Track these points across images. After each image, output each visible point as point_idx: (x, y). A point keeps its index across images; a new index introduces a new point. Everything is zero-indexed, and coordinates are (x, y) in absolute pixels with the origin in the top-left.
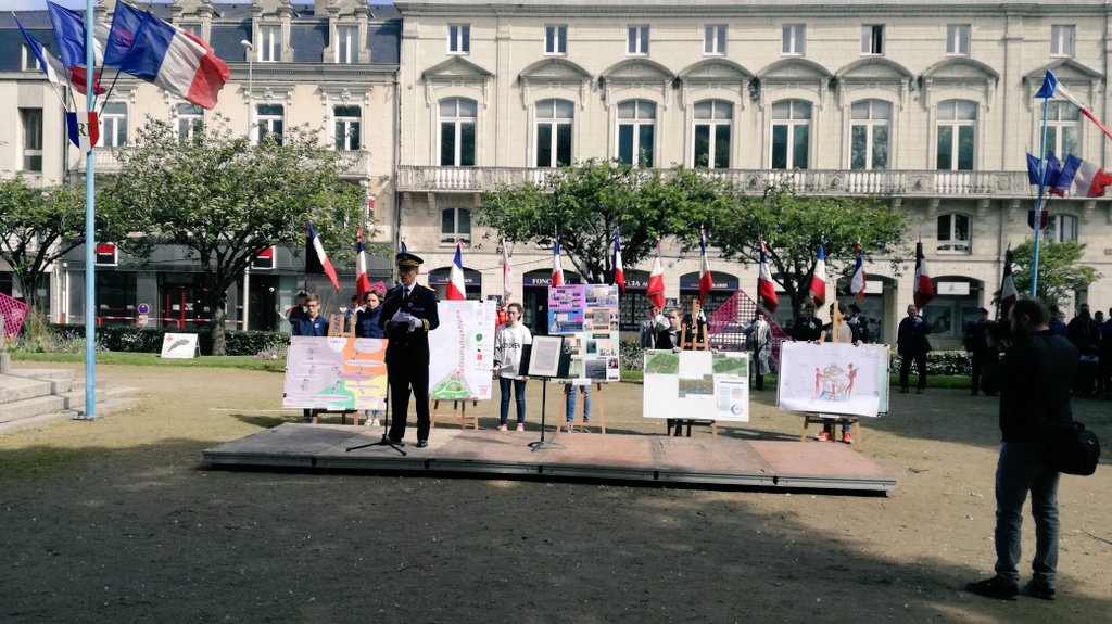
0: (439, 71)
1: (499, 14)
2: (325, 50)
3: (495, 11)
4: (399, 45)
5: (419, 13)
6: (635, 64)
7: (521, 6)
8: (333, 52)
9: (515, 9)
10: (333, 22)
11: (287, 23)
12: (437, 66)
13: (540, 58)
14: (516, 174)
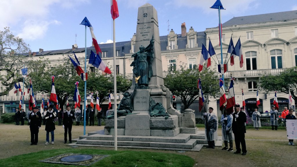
0: (217, 47)
1: (233, 31)
2: (186, 45)
3: (232, 30)
4: (206, 41)
5: (211, 33)
6: (274, 40)
7: (239, 28)
8: (188, 45)
9: (238, 29)
10: (188, 37)
11: (176, 39)
12: (216, 46)
13: (246, 41)
14: (242, 72)
